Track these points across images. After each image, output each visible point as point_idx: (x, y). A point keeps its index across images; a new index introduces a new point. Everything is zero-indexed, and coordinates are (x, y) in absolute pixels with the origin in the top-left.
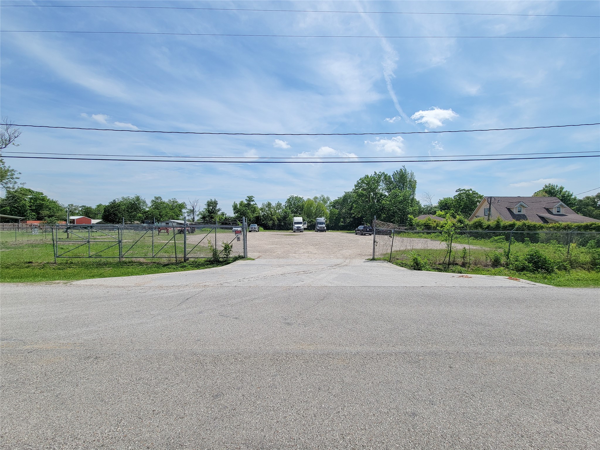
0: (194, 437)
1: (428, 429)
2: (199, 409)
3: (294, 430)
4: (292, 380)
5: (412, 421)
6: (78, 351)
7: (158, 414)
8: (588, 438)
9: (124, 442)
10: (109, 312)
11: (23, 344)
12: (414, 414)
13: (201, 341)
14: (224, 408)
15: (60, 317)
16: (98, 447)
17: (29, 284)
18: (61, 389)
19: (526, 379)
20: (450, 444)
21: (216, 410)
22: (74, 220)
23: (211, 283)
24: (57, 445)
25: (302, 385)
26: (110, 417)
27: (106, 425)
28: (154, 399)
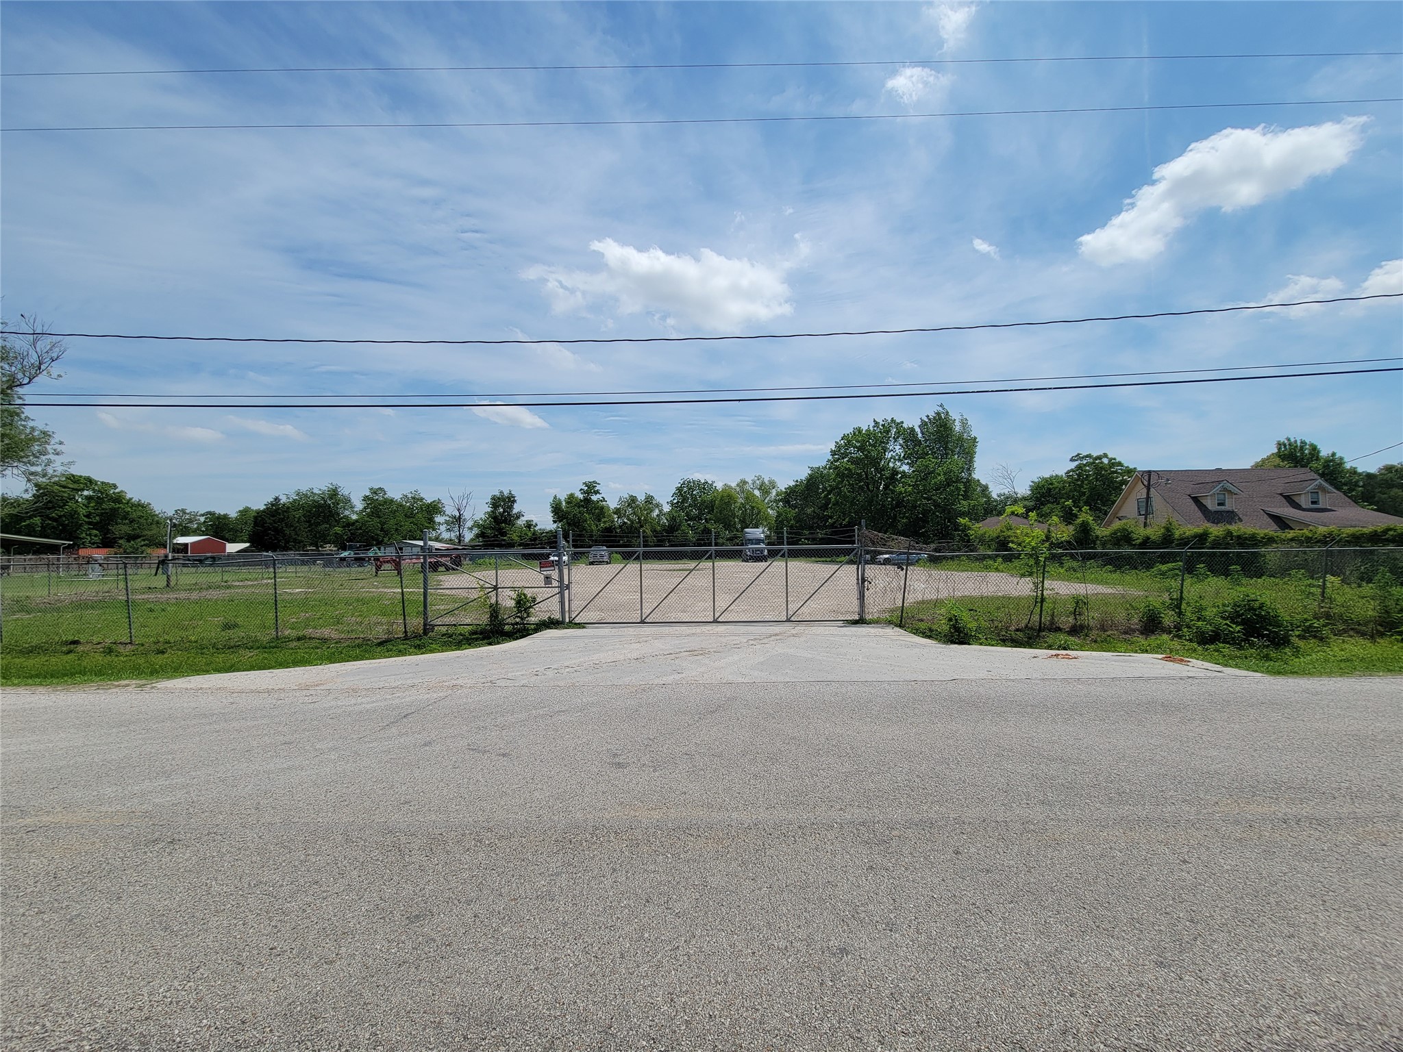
0: (346, 1002)
1: (865, 981)
2: (373, 944)
3: (569, 985)
4: (593, 883)
5: (834, 965)
6: (136, 827)
7: (280, 955)
8: (1220, 998)
9: (194, 1011)
10: (223, 747)
11: (19, 814)
12: (844, 951)
13: (412, 804)
14: (427, 942)
15: (113, 757)
16: (138, 1021)
17: (61, 688)
18: (82, 906)
19: (1121, 876)
20: (905, 1012)
21: (409, 945)
22: (186, 545)
23: (471, 680)
24: (50, 1018)
25: (611, 894)
26: (176, 962)
27: (164, 977)
28: (279, 925)
